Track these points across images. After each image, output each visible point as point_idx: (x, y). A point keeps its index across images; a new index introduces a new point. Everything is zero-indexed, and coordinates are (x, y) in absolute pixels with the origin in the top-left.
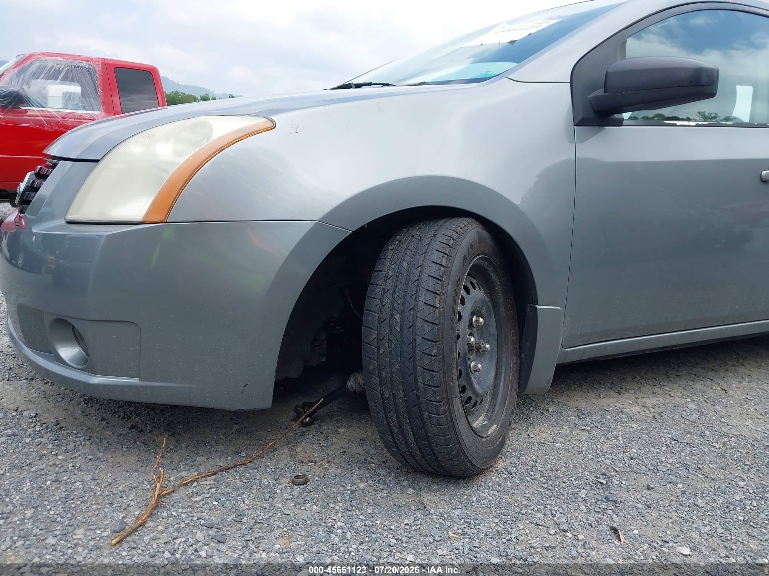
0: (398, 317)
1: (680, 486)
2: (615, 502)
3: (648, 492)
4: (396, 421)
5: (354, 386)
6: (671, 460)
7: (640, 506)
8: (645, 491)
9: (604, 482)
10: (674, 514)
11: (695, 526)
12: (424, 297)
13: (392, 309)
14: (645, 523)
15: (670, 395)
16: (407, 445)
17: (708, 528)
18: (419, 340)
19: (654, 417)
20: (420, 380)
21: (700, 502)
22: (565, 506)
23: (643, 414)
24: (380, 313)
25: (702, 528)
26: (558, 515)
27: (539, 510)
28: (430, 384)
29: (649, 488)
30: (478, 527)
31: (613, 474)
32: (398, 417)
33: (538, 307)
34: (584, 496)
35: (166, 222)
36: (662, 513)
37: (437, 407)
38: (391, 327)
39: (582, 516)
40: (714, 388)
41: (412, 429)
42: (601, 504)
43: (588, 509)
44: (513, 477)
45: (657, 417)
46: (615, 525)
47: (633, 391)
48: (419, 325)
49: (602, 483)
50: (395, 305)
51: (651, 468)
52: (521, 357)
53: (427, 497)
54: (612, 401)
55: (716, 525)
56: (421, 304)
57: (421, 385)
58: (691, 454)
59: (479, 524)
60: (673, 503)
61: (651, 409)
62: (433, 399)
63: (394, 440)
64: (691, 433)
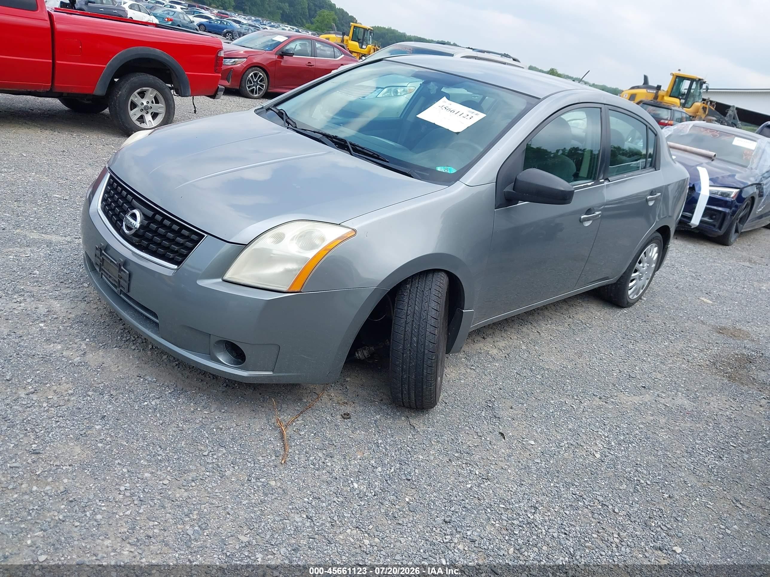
0: (415, 339)
1: (525, 405)
2: (499, 418)
3: (512, 410)
4: (407, 388)
5: (361, 357)
6: (519, 389)
7: (510, 419)
8: (510, 410)
9: (491, 406)
10: (525, 422)
11: (535, 428)
12: (429, 329)
13: (412, 333)
14: (513, 429)
15: (511, 338)
16: (409, 398)
17: (540, 429)
18: (426, 351)
19: (505, 357)
20: (425, 371)
21: (535, 415)
22: (477, 422)
23: (499, 354)
24: (405, 335)
25: (537, 429)
26: (475, 427)
27: (466, 426)
28: (430, 373)
29: (511, 408)
30: (443, 437)
31: (493, 399)
32: (409, 386)
33: (464, 311)
34: (484, 415)
35: (301, 292)
36: (519, 422)
37: (431, 384)
38: (411, 344)
39: (486, 427)
40: (533, 331)
41: (415, 393)
42: (493, 420)
43: (488, 423)
44: (448, 406)
45: (507, 356)
46: (501, 431)
47: (491, 336)
48: (427, 344)
49: (490, 406)
50: (413, 332)
51: (510, 395)
52: (448, 334)
53: (413, 421)
54: (481, 345)
55: (543, 427)
56: (428, 333)
57: (425, 374)
58: (528, 384)
59: (443, 436)
60: (523, 416)
61: (503, 351)
62: (430, 380)
63: (402, 396)
64: (525, 368)
